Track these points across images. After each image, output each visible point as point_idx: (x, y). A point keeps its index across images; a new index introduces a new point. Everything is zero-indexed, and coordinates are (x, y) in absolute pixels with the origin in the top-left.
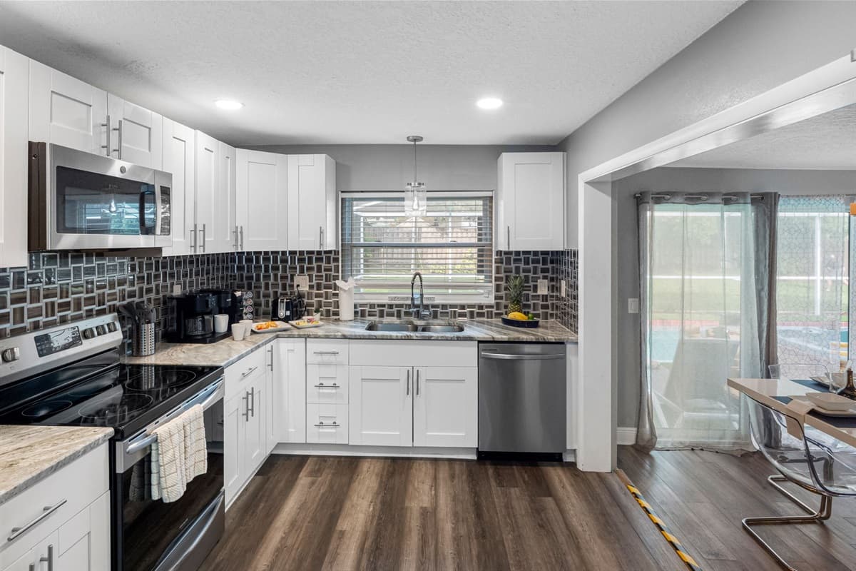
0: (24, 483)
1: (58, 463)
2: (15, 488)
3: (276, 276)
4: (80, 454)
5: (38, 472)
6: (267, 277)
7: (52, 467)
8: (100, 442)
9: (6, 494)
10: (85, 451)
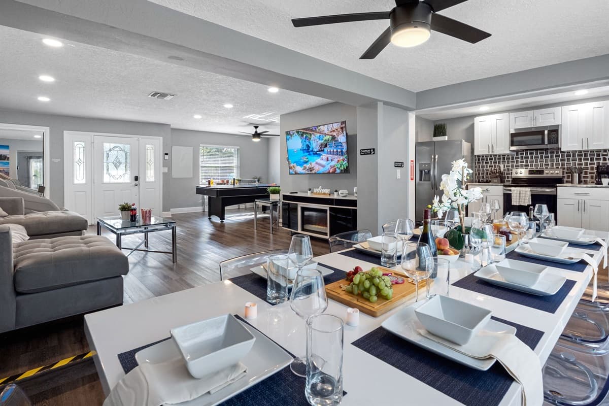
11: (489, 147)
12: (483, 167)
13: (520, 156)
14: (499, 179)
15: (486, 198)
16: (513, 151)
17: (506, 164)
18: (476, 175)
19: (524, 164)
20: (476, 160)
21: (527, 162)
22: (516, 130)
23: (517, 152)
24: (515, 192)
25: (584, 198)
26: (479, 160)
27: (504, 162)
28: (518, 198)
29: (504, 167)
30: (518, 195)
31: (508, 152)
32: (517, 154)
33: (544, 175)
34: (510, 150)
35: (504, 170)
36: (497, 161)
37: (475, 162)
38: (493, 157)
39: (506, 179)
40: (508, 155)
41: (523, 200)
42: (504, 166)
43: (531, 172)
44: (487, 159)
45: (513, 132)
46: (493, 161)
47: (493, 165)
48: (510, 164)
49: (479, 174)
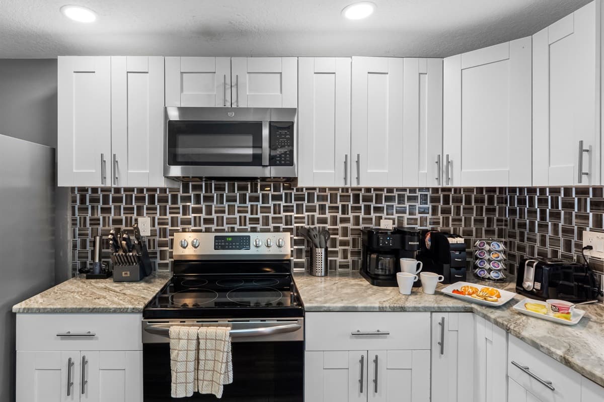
0: (71, 308)
1: (94, 308)
2: (65, 308)
3: (555, 226)
4: (111, 311)
5: (81, 307)
6: (543, 227)
7: (89, 309)
8: (129, 311)
9: (60, 309)
10: (116, 311)
11: (103, 162)
12: (95, 222)
13: (192, 194)
14: (136, 266)
15: (84, 362)
16: (175, 179)
17: (157, 216)
18: (75, 246)
19: (203, 215)
20: (74, 201)
21: (209, 212)
22: (182, 110)
23: (185, 181)
24: (183, 343)
25: (373, 346)
26: (83, 201)
27: (151, 209)
28: (191, 366)
29: (154, 226)
30: (192, 355)
31: (160, 183)
32: (186, 190)
33: (252, 251)
34: (168, 178)
35: (153, 233)
36: (134, 205)
37: (73, 208)
38: (123, 194)
39: (158, 261)
40: (163, 190)
41: (208, 376)
42: (153, 219)
43: (220, 242)
44: (106, 201)
45: (174, 115)
46: (123, 205)
47: (123, 216)
48: (169, 216)
49: (84, 245)
